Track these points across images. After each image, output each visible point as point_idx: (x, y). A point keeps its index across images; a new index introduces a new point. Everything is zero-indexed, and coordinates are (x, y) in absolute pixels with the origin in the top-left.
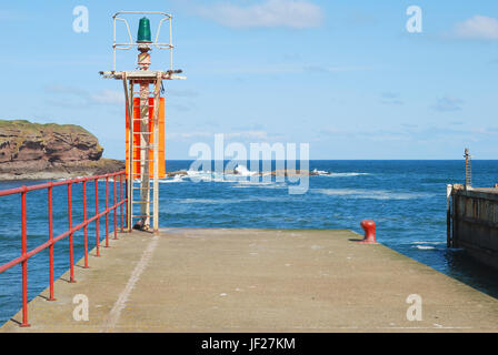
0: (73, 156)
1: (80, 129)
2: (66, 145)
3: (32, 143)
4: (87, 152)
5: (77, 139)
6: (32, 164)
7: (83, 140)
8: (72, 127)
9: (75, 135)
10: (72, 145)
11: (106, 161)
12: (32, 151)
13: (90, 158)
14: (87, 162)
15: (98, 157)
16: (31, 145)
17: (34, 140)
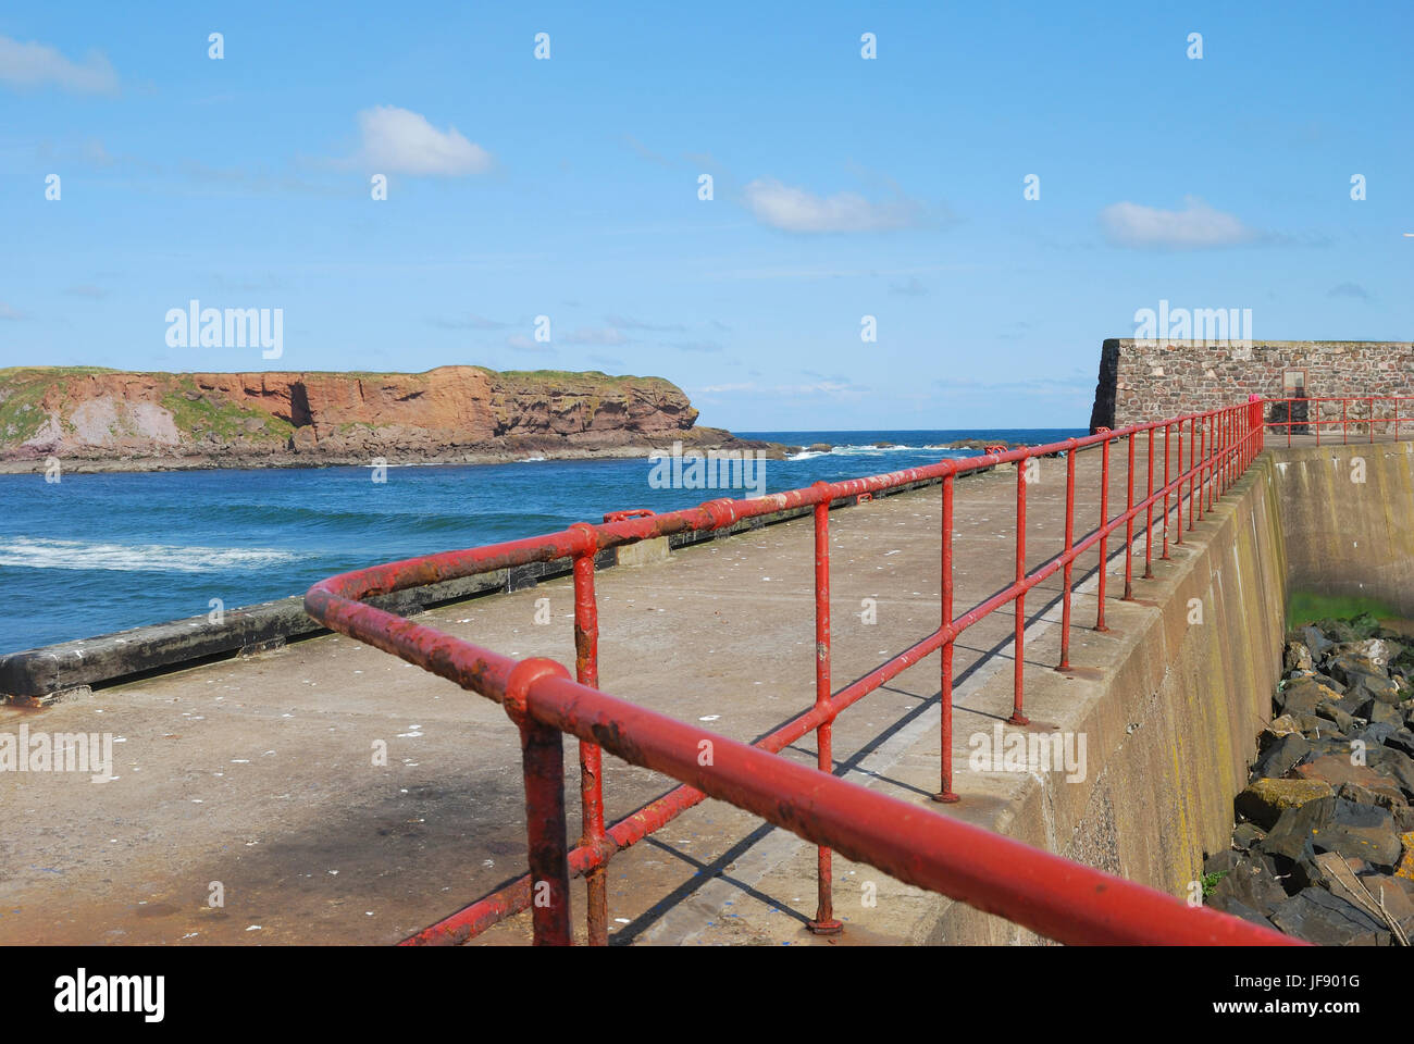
0: (657, 423)
1: (666, 383)
2: (649, 408)
3: (611, 404)
4: (676, 417)
5: (664, 399)
6: (611, 436)
7: (672, 400)
8: (656, 381)
9: (660, 393)
10: (657, 407)
11: (702, 431)
12: (611, 417)
13: (681, 427)
14: (675, 432)
15: (688, 424)
16: (612, 408)
17: (615, 400)
